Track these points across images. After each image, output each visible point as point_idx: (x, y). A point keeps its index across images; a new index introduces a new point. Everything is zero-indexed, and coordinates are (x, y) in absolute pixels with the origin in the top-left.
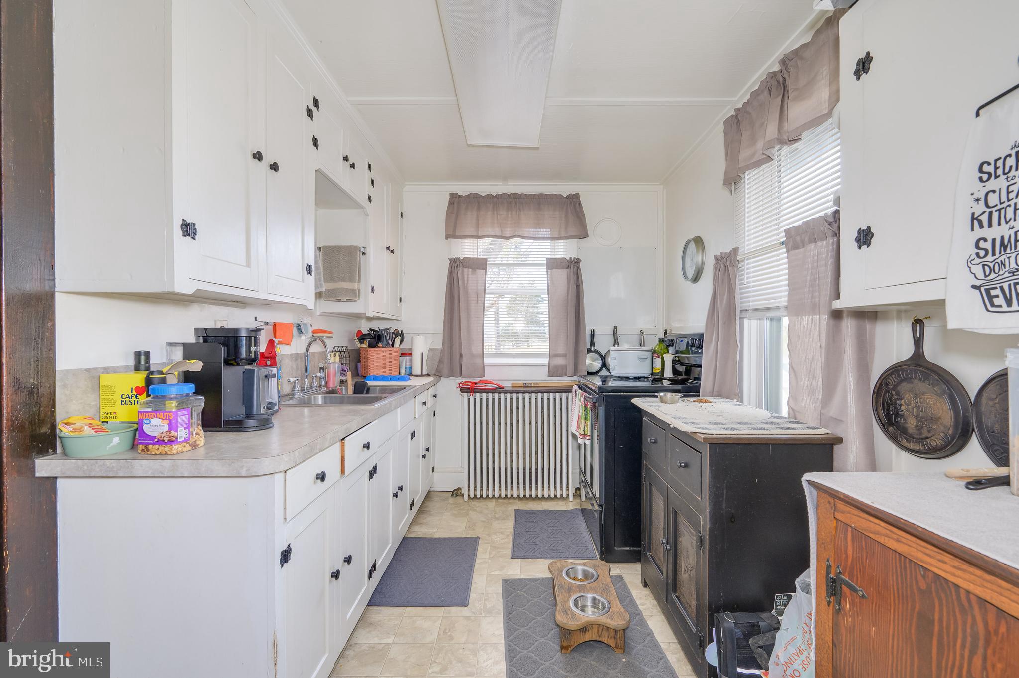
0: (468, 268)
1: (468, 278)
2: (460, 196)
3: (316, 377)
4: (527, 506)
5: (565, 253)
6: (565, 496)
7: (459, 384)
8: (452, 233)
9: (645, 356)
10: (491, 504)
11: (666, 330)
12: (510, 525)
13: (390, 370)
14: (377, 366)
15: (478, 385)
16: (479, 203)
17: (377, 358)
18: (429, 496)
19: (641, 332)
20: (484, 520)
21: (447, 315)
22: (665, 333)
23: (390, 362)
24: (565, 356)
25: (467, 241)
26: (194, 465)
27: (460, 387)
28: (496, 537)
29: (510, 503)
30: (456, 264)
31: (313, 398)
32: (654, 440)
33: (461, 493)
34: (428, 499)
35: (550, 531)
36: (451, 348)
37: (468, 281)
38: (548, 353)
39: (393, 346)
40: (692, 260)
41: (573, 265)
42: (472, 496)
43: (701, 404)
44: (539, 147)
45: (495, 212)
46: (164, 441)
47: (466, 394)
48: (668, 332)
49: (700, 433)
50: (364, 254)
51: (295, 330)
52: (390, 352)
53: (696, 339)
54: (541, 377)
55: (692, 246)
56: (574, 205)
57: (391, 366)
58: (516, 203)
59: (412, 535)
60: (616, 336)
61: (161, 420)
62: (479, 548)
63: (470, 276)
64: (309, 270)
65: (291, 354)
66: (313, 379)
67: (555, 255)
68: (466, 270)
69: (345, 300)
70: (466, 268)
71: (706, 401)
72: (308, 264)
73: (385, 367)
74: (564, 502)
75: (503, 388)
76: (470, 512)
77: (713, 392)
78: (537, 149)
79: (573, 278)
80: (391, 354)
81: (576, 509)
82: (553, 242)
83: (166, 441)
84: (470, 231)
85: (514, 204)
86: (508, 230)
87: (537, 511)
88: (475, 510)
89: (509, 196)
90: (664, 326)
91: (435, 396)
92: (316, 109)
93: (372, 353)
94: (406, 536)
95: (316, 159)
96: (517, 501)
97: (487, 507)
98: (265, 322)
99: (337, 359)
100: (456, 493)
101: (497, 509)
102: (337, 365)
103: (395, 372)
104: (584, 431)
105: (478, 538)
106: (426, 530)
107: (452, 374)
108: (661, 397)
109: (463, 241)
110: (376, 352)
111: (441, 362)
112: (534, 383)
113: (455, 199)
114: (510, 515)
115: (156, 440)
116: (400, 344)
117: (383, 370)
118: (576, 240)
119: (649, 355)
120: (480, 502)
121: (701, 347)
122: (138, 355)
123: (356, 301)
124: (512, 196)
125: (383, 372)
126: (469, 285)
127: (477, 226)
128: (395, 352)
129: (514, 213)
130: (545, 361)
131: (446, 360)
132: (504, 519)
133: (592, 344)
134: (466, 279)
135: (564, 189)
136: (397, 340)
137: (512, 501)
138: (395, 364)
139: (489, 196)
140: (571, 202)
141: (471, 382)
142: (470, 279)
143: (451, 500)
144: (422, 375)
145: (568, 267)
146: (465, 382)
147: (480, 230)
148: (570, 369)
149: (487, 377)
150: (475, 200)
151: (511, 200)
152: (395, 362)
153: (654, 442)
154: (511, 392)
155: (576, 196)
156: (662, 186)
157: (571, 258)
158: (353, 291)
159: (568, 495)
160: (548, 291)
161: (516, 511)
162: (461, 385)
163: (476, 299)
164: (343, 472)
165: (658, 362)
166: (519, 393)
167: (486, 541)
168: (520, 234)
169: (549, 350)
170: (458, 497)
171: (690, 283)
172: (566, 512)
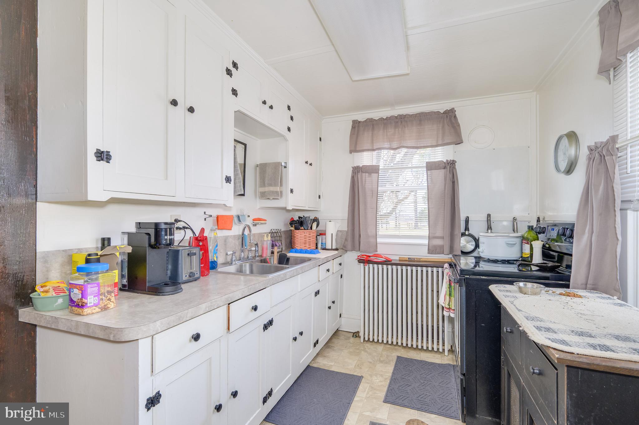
0: (366, 172)
1: (365, 180)
2: (360, 122)
3: (251, 250)
4: (409, 354)
5: (442, 157)
6: (441, 350)
7: (358, 256)
8: (354, 149)
9: (513, 242)
10: (380, 348)
11: (539, 218)
12: (389, 369)
13: (309, 245)
14: (300, 242)
15: (371, 258)
16: (373, 125)
17: (301, 236)
18: (337, 333)
19: (515, 219)
20: (371, 361)
21: (350, 207)
22: (538, 220)
23: (309, 240)
24: (443, 238)
25: (365, 154)
26: (87, 327)
27: (358, 258)
28: (376, 378)
29: (395, 349)
30: (357, 170)
31: (244, 265)
32: (510, 329)
33: (359, 335)
34: (336, 337)
35: (422, 382)
36: (353, 230)
37: (365, 182)
38: (428, 235)
39: (311, 228)
40: (565, 154)
41: (450, 166)
42: (366, 339)
43: (569, 298)
44: (409, 72)
45: (385, 131)
46: (79, 305)
47: (362, 264)
48: (541, 219)
49: (555, 349)
50: (285, 167)
51: (236, 219)
52: (309, 233)
53: (567, 229)
54: (423, 254)
55: (565, 141)
56: (450, 118)
57: (310, 242)
58: (401, 122)
59: (315, 365)
60: (489, 222)
61: (78, 290)
62: (360, 387)
63: (367, 178)
64: (228, 180)
65: (234, 235)
66: (249, 252)
67: (435, 159)
68: (364, 174)
69: (272, 199)
70: (364, 173)
71: (575, 296)
72: (226, 176)
73: (306, 243)
74: (440, 356)
75: (391, 261)
76: (363, 352)
77: (586, 284)
78: (408, 74)
79: (449, 176)
80: (310, 234)
81: (449, 365)
82: (434, 149)
83: (80, 305)
84: (367, 146)
85: (400, 123)
86: (395, 143)
87: (415, 360)
88: (366, 351)
89: (396, 117)
90: (538, 214)
91: (340, 264)
92: (235, 69)
93: (297, 233)
94: (311, 365)
95: (235, 104)
96: (401, 348)
97: (376, 350)
98: (210, 215)
99: (269, 238)
100: (356, 335)
101: (385, 353)
102: (269, 242)
103: (313, 246)
104: (449, 305)
105: (362, 377)
106: (326, 363)
107: (353, 249)
108: (520, 288)
109: (363, 154)
110: (299, 233)
111: (346, 240)
112: (417, 258)
113: (356, 124)
114: (393, 361)
115: (76, 304)
116: (316, 228)
117: (305, 245)
118: (452, 146)
119: (518, 241)
120: (372, 345)
121: (571, 237)
122: (103, 240)
123: (279, 199)
124: (399, 117)
125: (305, 246)
126: (366, 185)
127: (372, 142)
128: (313, 233)
129: (400, 129)
130: (426, 242)
131: (349, 239)
132: (386, 363)
133: (467, 228)
134: (364, 181)
135: (441, 106)
136: (315, 225)
137: (397, 347)
138: (313, 241)
139: (381, 119)
140: (447, 116)
141: (366, 255)
142: (367, 180)
143: (352, 340)
144: (332, 249)
145: (445, 168)
146: (362, 256)
147: (374, 144)
148: (447, 249)
149: (379, 252)
150: (371, 124)
151: (397, 120)
152: (313, 240)
153: (510, 332)
154: (397, 265)
155: (452, 111)
156: (535, 93)
157: (447, 160)
158: (277, 192)
159: (444, 350)
160: (428, 187)
161: (398, 357)
162: (359, 257)
163: (372, 195)
164: (229, 329)
165: (527, 248)
166: (403, 266)
167: (367, 381)
168: (405, 145)
169: (428, 233)
170: (357, 338)
171: (562, 176)
172: (440, 365)
